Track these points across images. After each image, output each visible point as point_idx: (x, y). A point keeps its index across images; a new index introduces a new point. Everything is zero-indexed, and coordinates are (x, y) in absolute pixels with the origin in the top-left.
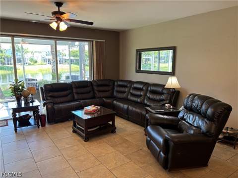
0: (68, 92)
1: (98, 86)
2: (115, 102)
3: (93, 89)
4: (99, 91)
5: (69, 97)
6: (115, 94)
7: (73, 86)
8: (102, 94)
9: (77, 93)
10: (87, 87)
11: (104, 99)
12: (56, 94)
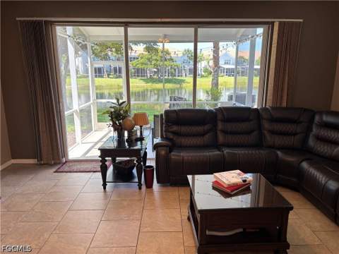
0: (206, 127)
1: (273, 120)
2: (305, 165)
3: (260, 127)
4: (273, 132)
5: (207, 139)
6: (311, 142)
7: (220, 116)
8: (279, 141)
9: (225, 132)
10: (247, 120)
11: (279, 153)
12: (184, 129)
